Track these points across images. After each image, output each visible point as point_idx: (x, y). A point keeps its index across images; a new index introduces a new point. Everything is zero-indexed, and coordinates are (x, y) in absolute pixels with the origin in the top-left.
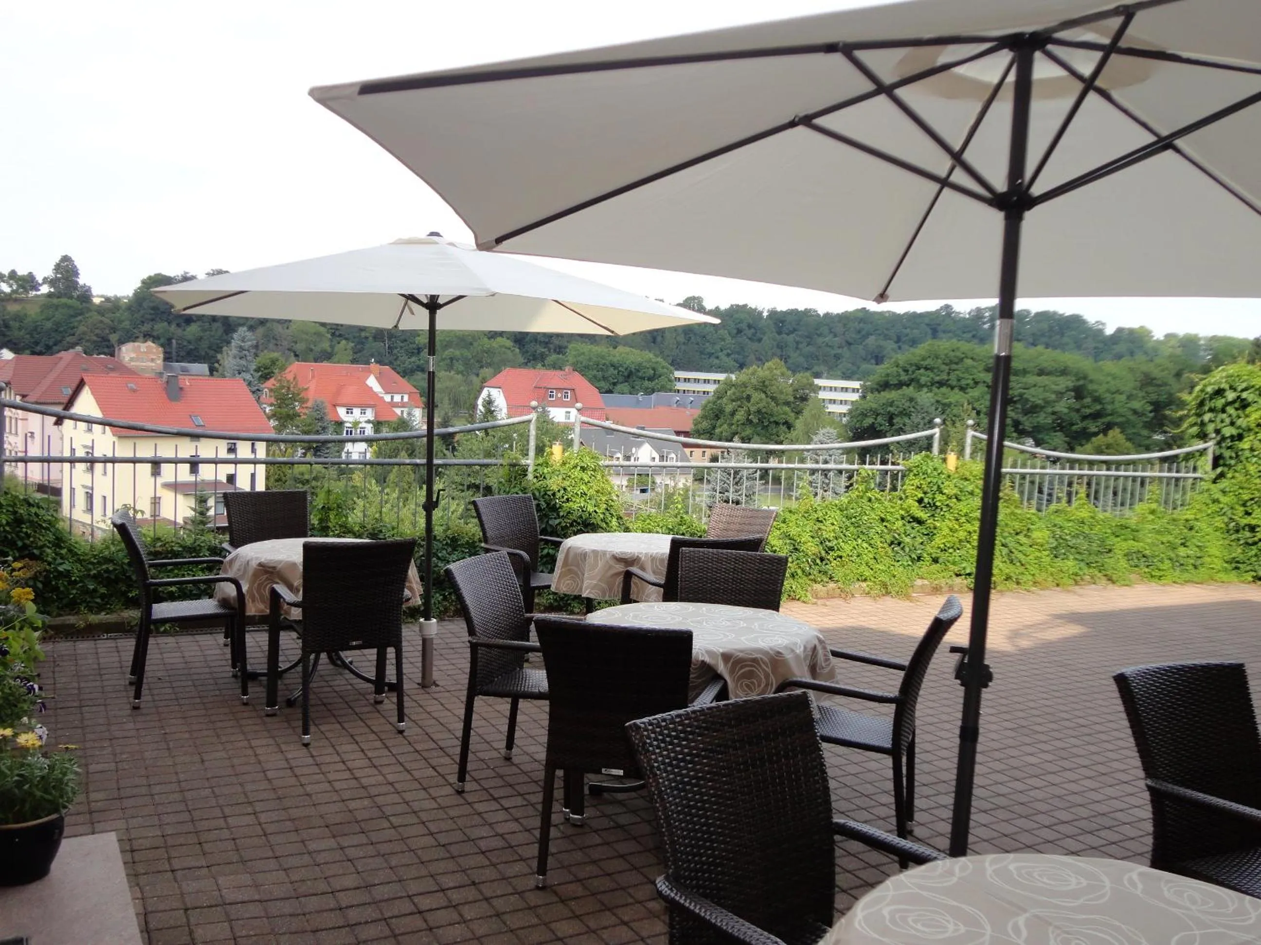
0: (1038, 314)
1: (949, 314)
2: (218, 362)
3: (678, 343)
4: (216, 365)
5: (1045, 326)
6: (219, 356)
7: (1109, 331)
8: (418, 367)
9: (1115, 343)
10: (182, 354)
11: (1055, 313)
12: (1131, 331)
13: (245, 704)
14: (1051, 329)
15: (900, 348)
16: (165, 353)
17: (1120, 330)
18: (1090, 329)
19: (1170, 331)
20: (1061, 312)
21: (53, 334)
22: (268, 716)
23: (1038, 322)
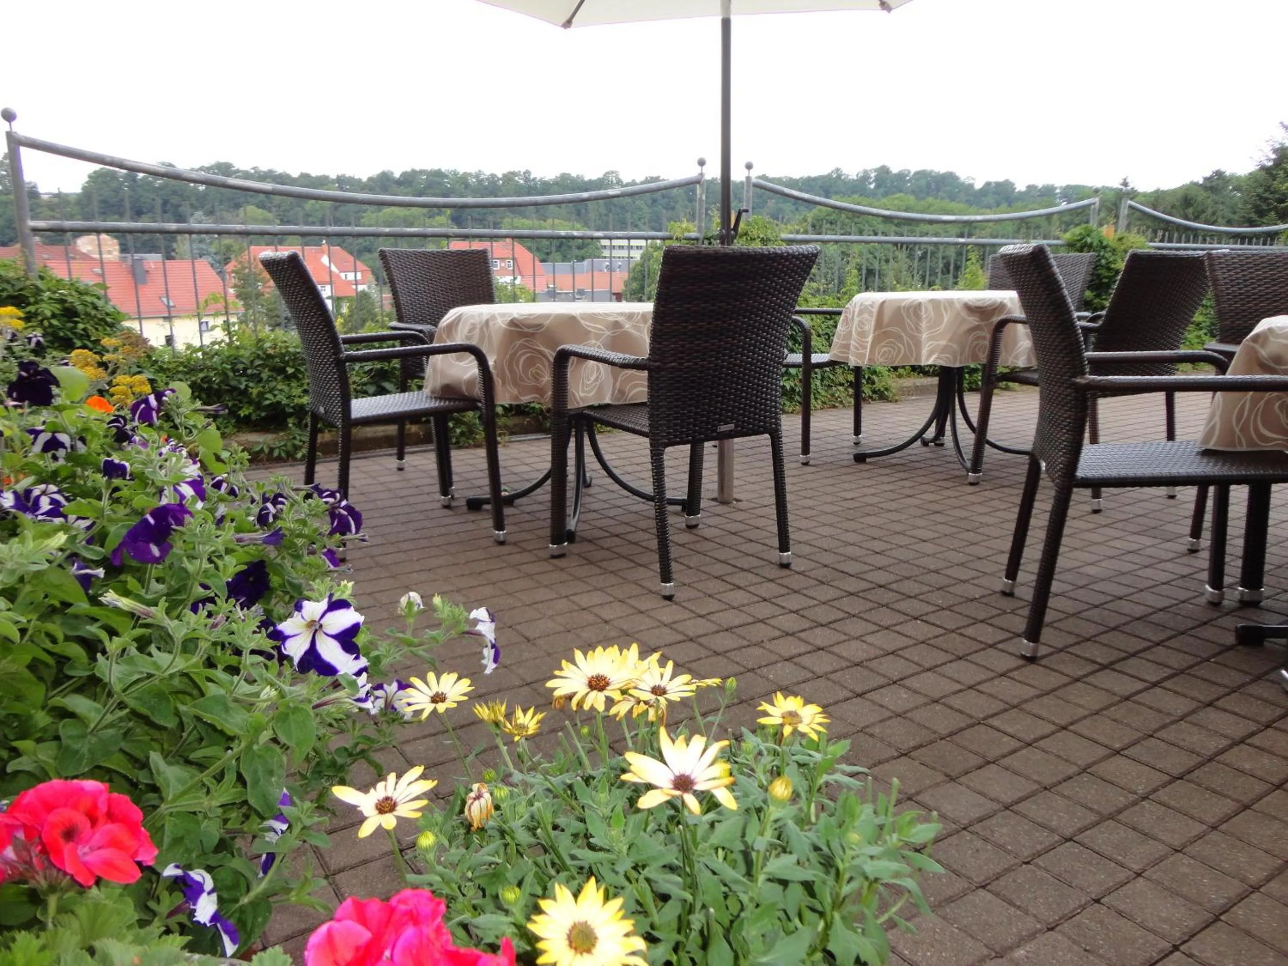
0: (916, 173)
1: (839, 177)
2: (174, 250)
3: (600, 215)
4: (173, 254)
5: (923, 183)
6: (175, 245)
7: (978, 185)
8: (365, 248)
9: (985, 195)
10: (138, 245)
11: (932, 171)
12: (998, 184)
13: (502, 543)
14: (928, 186)
15: (797, 210)
16: (121, 245)
17: (988, 184)
18: (963, 184)
19: (1031, 183)
20: (936, 170)
21: (7, 231)
22: (553, 557)
23: (918, 180)
